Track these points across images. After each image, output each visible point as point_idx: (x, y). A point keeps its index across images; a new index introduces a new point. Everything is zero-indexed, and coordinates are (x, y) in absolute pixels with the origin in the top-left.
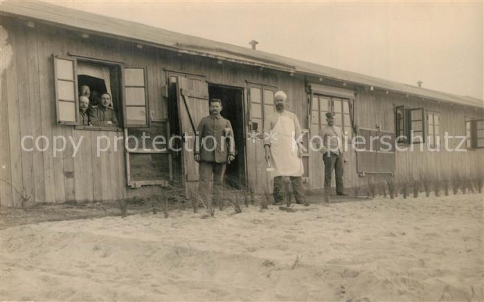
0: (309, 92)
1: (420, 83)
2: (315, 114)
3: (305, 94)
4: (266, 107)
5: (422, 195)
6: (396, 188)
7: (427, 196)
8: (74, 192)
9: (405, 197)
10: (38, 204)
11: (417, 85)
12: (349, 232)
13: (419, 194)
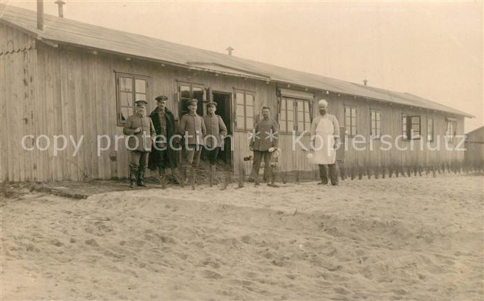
0: (279, 95)
1: (365, 82)
2: (283, 113)
3: (275, 96)
4: (247, 107)
5: (365, 177)
6: (346, 172)
7: (369, 178)
8: (116, 171)
9: (352, 179)
10: (94, 180)
11: (363, 83)
12: (319, 199)
13: (363, 177)
